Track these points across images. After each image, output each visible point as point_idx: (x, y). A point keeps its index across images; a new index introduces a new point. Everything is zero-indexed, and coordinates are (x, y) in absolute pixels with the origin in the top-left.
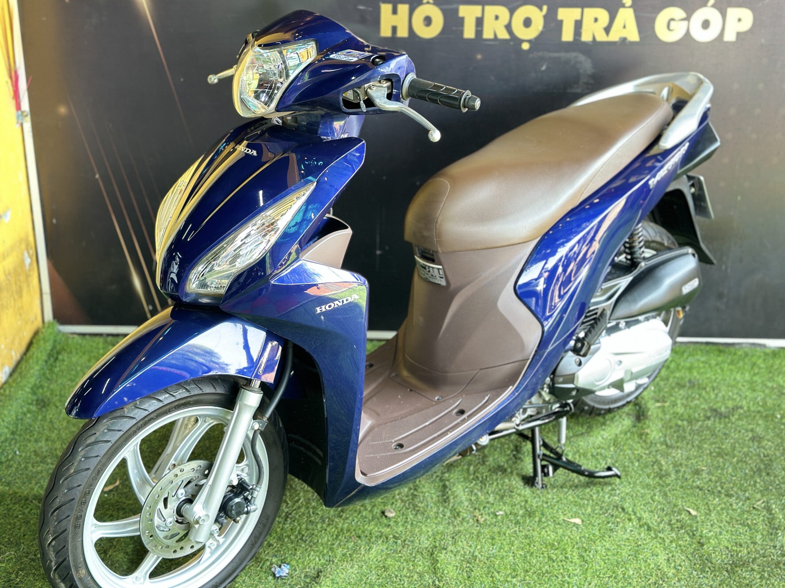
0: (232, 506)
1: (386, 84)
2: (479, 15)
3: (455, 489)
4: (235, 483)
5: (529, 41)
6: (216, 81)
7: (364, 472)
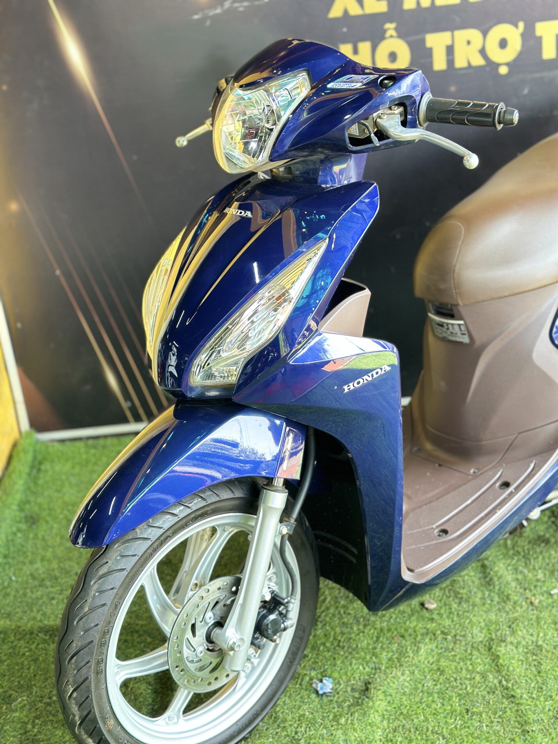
0: (267, 625)
1: (398, 110)
2: (449, 43)
3: (496, 569)
4: (268, 598)
5: (507, 64)
6: (185, 143)
7: (410, 567)
